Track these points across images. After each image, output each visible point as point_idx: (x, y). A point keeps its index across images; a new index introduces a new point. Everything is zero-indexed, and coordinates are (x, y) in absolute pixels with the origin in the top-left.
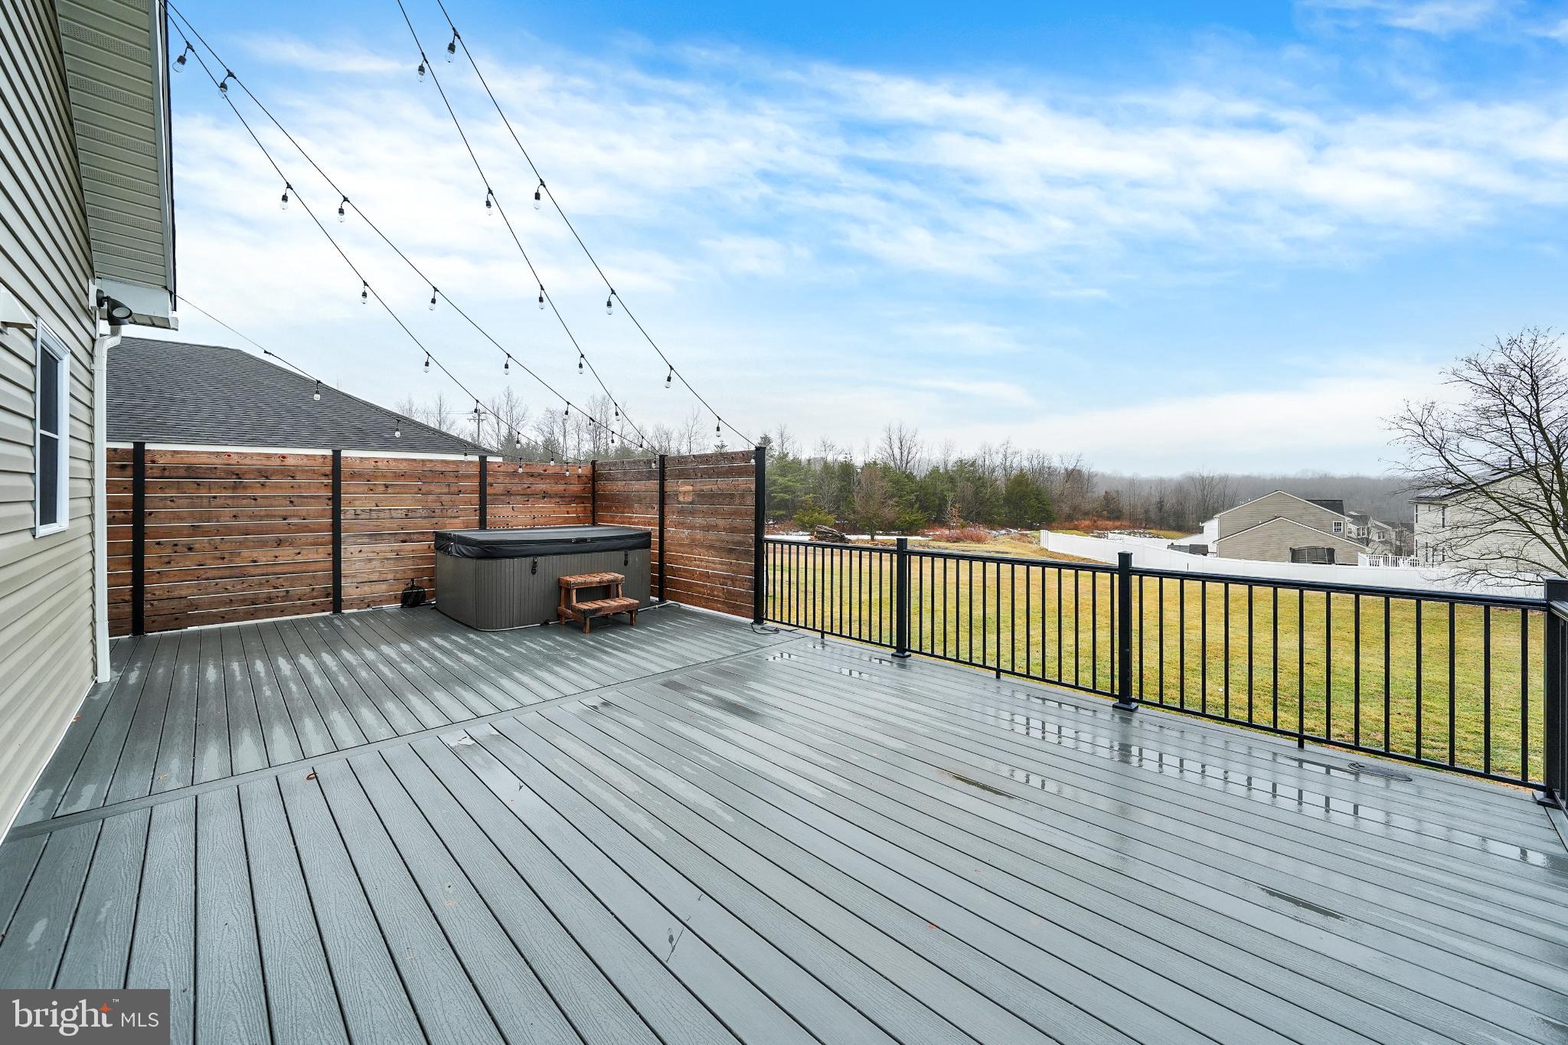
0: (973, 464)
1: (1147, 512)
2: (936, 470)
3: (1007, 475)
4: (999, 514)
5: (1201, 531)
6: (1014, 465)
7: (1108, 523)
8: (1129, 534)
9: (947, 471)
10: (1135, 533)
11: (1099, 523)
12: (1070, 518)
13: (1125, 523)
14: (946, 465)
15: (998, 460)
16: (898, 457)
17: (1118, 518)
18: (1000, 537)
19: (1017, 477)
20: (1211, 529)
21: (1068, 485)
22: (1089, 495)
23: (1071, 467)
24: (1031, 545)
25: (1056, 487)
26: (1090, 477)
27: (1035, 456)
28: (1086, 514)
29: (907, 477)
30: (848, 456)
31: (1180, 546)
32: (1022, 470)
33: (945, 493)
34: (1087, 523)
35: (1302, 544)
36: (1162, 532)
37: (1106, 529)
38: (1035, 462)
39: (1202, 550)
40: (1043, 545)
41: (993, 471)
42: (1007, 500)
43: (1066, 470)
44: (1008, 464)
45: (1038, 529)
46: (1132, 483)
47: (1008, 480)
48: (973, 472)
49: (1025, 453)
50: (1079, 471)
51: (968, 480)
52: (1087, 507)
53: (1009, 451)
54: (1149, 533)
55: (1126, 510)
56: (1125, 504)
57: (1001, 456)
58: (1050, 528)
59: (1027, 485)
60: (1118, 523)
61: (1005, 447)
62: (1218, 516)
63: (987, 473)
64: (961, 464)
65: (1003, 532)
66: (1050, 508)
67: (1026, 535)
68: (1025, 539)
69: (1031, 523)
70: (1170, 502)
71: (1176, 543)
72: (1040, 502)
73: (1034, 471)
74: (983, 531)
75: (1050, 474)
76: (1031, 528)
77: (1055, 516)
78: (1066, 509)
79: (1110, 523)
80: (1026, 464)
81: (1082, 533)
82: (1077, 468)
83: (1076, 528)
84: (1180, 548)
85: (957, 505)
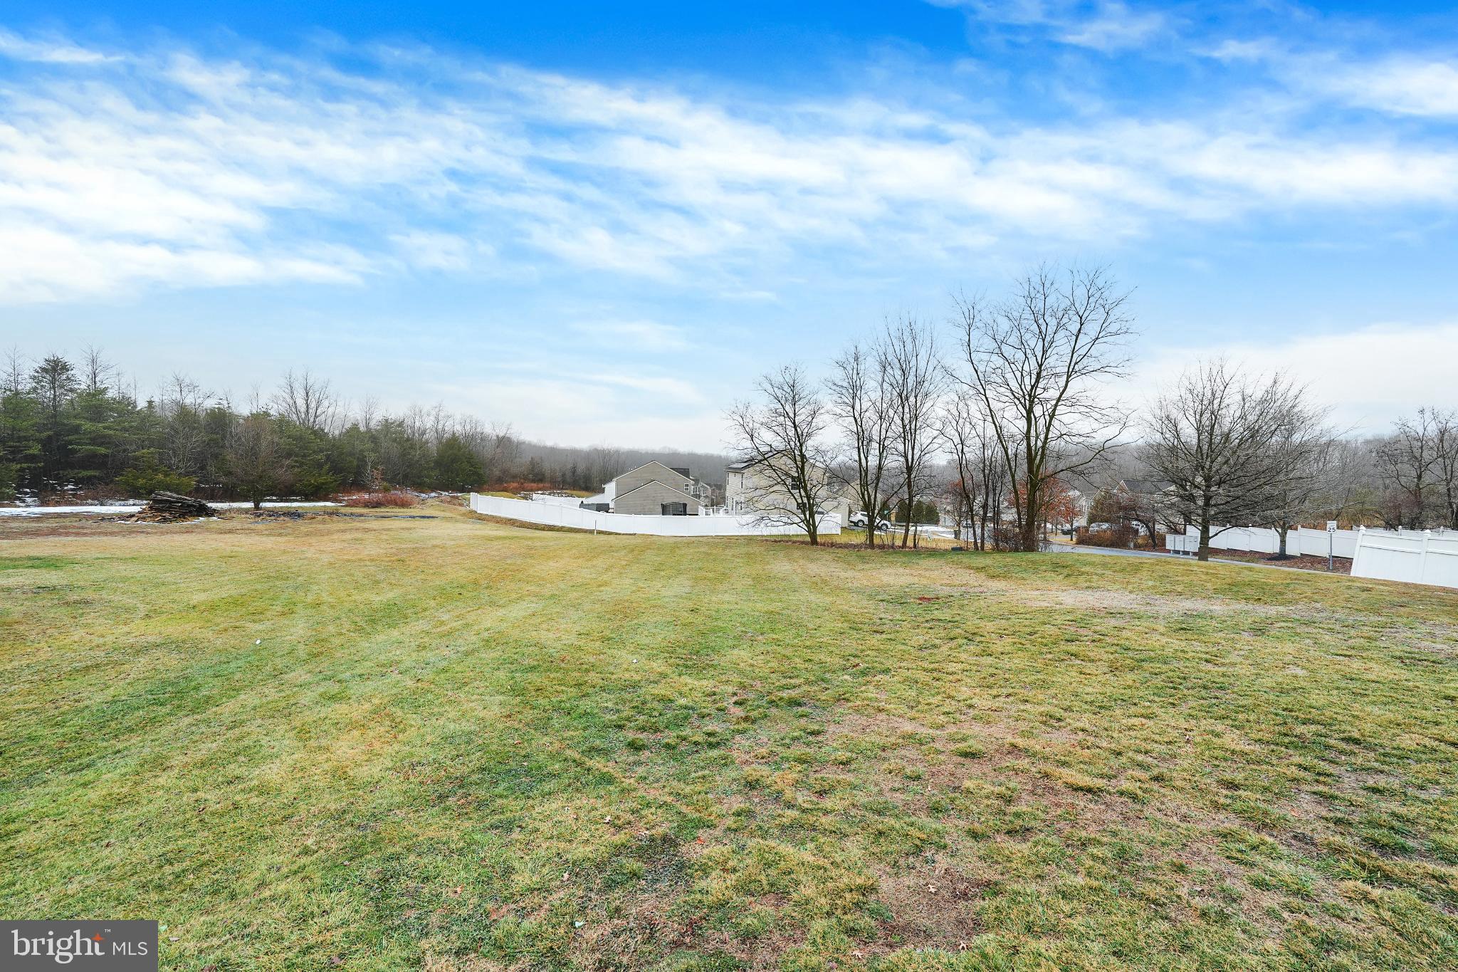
0: (401, 424)
1: (564, 475)
2: (355, 427)
3: (439, 439)
4: (429, 477)
5: (603, 491)
6: (446, 429)
7: (533, 484)
8: (550, 494)
9: (369, 430)
10: (554, 493)
11: (526, 485)
12: (500, 480)
13: (547, 485)
14: (367, 425)
15: (429, 423)
16: (303, 409)
17: (541, 480)
18: (429, 500)
19: (449, 440)
20: (610, 488)
21: (499, 450)
22: (518, 460)
23: (501, 434)
24: (460, 508)
25: (488, 453)
26: (520, 444)
27: (468, 421)
28: (514, 477)
29: (315, 433)
30: (225, 403)
31: (589, 505)
32: (454, 434)
33: (366, 454)
34: (515, 485)
35: (668, 500)
36: (574, 492)
37: (532, 490)
38: (468, 428)
39: (603, 508)
40: (473, 507)
41: (424, 433)
42: (439, 463)
43: (497, 436)
44: (440, 427)
45: (469, 492)
46: (553, 451)
47: (440, 443)
48: (401, 433)
49: (458, 417)
50: (509, 440)
51: (395, 440)
52: (514, 470)
53: (442, 414)
54: (565, 493)
55: (548, 474)
56: (547, 467)
57: (432, 418)
58: (479, 490)
59: (460, 449)
60: (541, 485)
61: (437, 410)
62: (615, 479)
63: (417, 435)
64: (387, 424)
65: (433, 494)
66: (481, 472)
67: (457, 498)
68: (456, 501)
69: (463, 486)
70: (581, 468)
71: (586, 501)
72: (472, 466)
73: (466, 436)
74: (410, 494)
75: (482, 439)
76: (462, 491)
77: (485, 479)
78: (497, 472)
79: (534, 485)
80: (458, 428)
81: (511, 495)
82: (507, 435)
83: (505, 490)
84: (588, 507)
85: (380, 467)
